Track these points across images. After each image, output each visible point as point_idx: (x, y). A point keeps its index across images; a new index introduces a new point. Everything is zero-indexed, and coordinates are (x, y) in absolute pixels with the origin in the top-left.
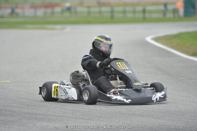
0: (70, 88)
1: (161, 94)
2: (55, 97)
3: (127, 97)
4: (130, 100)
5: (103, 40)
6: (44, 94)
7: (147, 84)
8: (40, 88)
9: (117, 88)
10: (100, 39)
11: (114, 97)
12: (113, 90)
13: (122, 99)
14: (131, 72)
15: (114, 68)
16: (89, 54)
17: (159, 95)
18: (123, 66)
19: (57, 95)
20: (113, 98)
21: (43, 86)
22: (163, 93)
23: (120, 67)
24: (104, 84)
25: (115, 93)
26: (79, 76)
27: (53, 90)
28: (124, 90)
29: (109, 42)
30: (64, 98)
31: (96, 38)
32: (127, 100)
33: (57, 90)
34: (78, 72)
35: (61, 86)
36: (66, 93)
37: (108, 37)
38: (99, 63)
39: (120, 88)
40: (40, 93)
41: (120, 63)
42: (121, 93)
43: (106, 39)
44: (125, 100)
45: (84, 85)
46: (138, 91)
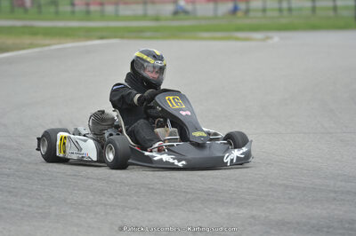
0: (85, 141)
1: (241, 152)
2: (61, 155)
3: (180, 157)
4: (184, 162)
5: (149, 59)
6: (44, 149)
7: (215, 134)
8: (38, 139)
9: (164, 141)
10: (145, 57)
11: (157, 157)
12: (157, 145)
13: (171, 161)
14: (189, 114)
15: (160, 106)
16: (123, 82)
17: (236, 153)
18: (176, 103)
19: (64, 152)
20: (155, 159)
21: (43, 136)
22: (244, 149)
23: (171, 104)
24: (144, 133)
25: (160, 150)
26: (103, 120)
27: (58, 142)
28: (175, 144)
29: (159, 63)
30: (75, 157)
31: (137, 54)
32: (179, 162)
33: (64, 143)
34: (103, 112)
35: (72, 136)
36: (80, 149)
37: (158, 53)
38: (138, 96)
39: (170, 140)
40: (38, 149)
41: (171, 98)
42: (170, 150)
43: (155, 57)
44: (176, 162)
45: (111, 135)
46: (199, 146)
